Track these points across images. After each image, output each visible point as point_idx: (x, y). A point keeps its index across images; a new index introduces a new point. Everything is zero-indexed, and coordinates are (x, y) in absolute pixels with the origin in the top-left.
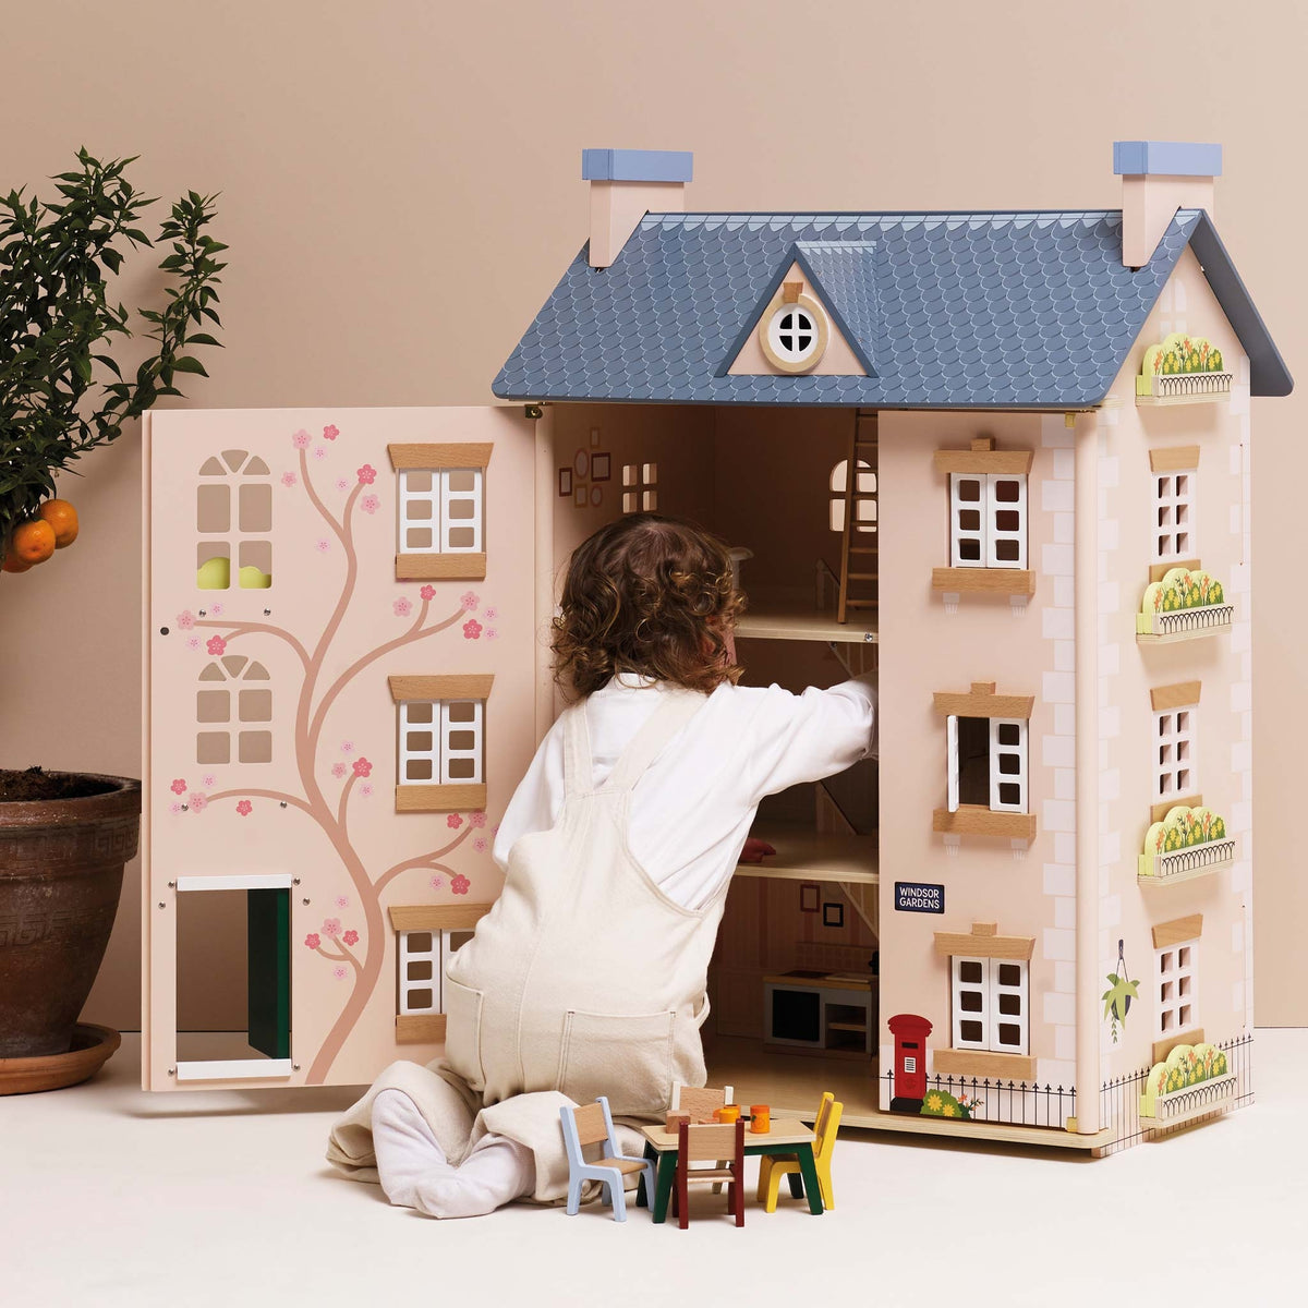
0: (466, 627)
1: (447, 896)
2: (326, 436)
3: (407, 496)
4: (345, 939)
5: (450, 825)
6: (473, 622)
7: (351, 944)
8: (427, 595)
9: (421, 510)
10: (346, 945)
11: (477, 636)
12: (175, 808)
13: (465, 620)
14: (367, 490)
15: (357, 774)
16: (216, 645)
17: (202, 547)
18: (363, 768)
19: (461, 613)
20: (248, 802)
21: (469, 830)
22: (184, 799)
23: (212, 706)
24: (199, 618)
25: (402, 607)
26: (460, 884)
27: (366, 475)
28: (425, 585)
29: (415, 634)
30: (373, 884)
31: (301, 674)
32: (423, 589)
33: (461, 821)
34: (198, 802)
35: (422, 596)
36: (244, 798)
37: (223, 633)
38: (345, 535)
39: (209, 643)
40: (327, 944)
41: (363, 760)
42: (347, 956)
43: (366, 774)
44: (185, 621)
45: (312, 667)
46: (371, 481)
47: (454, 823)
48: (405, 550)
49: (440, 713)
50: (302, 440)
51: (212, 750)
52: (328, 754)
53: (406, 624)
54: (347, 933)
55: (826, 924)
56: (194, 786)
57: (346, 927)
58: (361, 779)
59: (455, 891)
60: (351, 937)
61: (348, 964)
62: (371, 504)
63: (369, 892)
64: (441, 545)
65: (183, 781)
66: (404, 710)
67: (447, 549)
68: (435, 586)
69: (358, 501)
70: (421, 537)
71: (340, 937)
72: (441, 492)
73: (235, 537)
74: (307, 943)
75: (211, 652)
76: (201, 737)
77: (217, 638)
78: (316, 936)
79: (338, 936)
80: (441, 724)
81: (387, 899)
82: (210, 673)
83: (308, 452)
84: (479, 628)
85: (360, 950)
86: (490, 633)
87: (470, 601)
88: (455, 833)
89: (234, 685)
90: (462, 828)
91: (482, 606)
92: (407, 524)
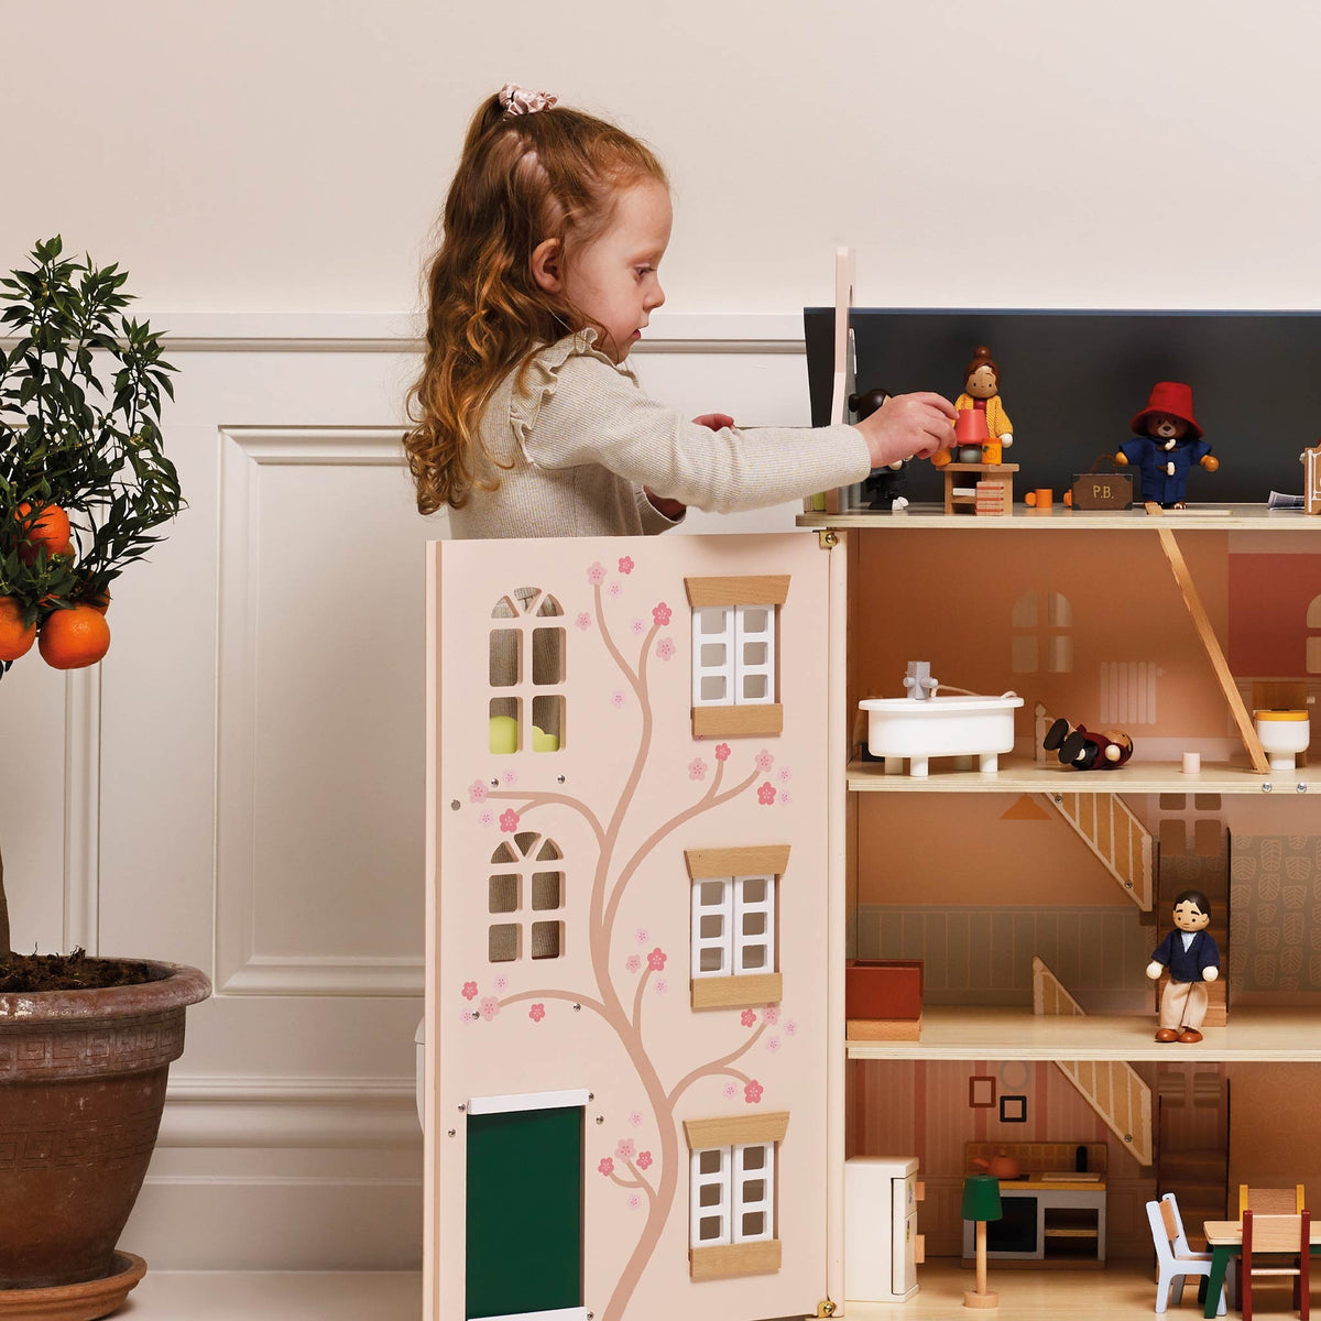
0: (760, 791)
1: (739, 1106)
2: (621, 570)
3: (701, 639)
4: (639, 1163)
5: (743, 1023)
6: (767, 785)
7: (644, 1168)
8: (722, 754)
9: (715, 655)
10: (639, 1168)
11: (770, 802)
12: (466, 1017)
13: (758, 783)
14: (663, 632)
15: (651, 968)
16: (509, 820)
17: (494, 702)
18: (657, 960)
19: (756, 774)
20: (541, 1006)
21: (762, 1028)
22: (475, 1004)
23: (504, 893)
24: (492, 789)
25: (697, 770)
26: (754, 1091)
27: (662, 615)
28: (720, 743)
29: (710, 801)
30: (667, 1096)
31: (595, 852)
32: (718, 748)
33: (754, 1018)
34: (490, 1008)
35: (718, 756)
36: (537, 1001)
37: (516, 805)
38: (640, 686)
39: (502, 818)
40: (621, 1170)
41: (658, 951)
42: (641, 1183)
43: (661, 968)
44: (478, 793)
45: (607, 841)
46: (666, 622)
47: (748, 1020)
48: (699, 703)
49: (734, 894)
50: (596, 574)
51: (503, 946)
52: (623, 945)
53: (700, 790)
54: (641, 1155)
55: (1003, 1119)
56: (486, 990)
57: (639, 1149)
58: (655, 973)
59: (748, 1100)
60: (645, 1161)
61: (641, 1192)
62: (666, 649)
63: (663, 1105)
64: (735, 696)
65: (474, 984)
66: (697, 890)
67: (742, 701)
68: (730, 744)
69: (654, 647)
70: (715, 687)
71: (634, 1160)
72: (735, 633)
73: (526, 690)
74: (600, 1169)
75: (504, 828)
76: (494, 930)
77: (510, 811)
78: (610, 1160)
79: (631, 1159)
80: (734, 906)
81: (680, 1113)
82: (503, 855)
83: (603, 589)
84: (774, 791)
85: (653, 1176)
86: (785, 798)
87: (764, 761)
88: (749, 1032)
89: (527, 867)
90: (756, 1025)
91: (776, 767)
92: (702, 672)
